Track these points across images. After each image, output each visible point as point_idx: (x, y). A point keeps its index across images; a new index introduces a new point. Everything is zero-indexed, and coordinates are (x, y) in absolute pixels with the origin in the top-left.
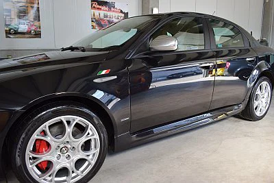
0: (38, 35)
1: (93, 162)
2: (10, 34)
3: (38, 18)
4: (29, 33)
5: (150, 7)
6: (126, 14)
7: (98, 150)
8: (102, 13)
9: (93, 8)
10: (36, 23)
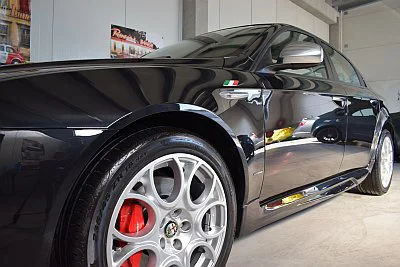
3: (26, 43)
7: (224, 228)
8: (127, 46)
9: (113, 36)
10: (23, 50)
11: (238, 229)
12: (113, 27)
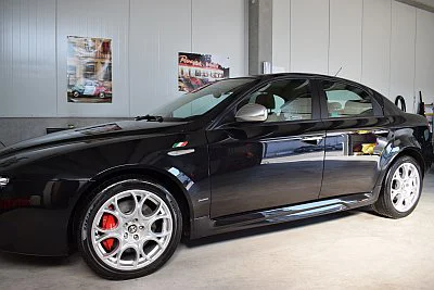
0: (108, 98)
1: (164, 247)
2: (74, 97)
3: (108, 77)
4: (96, 96)
5: (260, 60)
6: (226, 71)
7: (171, 232)
8: (193, 70)
9: (181, 63)
10: (106, 83)
12: (180, 54)
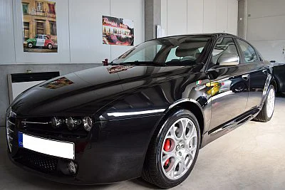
0: (55, 49)
2: (29, 48)
3: (54, 33)
5: (154, 24)
6: (132, 31)
8: (112, 29)
9: (104, 23)
10: (53, 37)
11: (200, 146)
12: (103, 17)
